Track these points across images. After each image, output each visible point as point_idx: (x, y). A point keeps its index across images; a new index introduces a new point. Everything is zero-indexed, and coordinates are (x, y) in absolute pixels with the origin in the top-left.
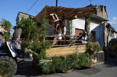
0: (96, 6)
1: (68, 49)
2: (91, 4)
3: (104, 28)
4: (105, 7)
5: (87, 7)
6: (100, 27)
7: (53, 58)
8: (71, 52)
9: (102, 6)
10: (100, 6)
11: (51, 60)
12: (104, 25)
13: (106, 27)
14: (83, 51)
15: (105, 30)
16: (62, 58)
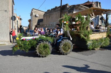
0: (93, 2)
1: (98, 35)
2: (88, 1)
3: (99, 20)
4: (100, 3)
5: (85, 3)
6: (95, 19)
7: (92, 40)
8: (101, 37)
9: (98, 2)
10: (96, 2)
11: (92, 42)
12: (99, 17)
13: (100, 19)
14: (105, 36)
15: (99, 22)
16: (97, 40)
